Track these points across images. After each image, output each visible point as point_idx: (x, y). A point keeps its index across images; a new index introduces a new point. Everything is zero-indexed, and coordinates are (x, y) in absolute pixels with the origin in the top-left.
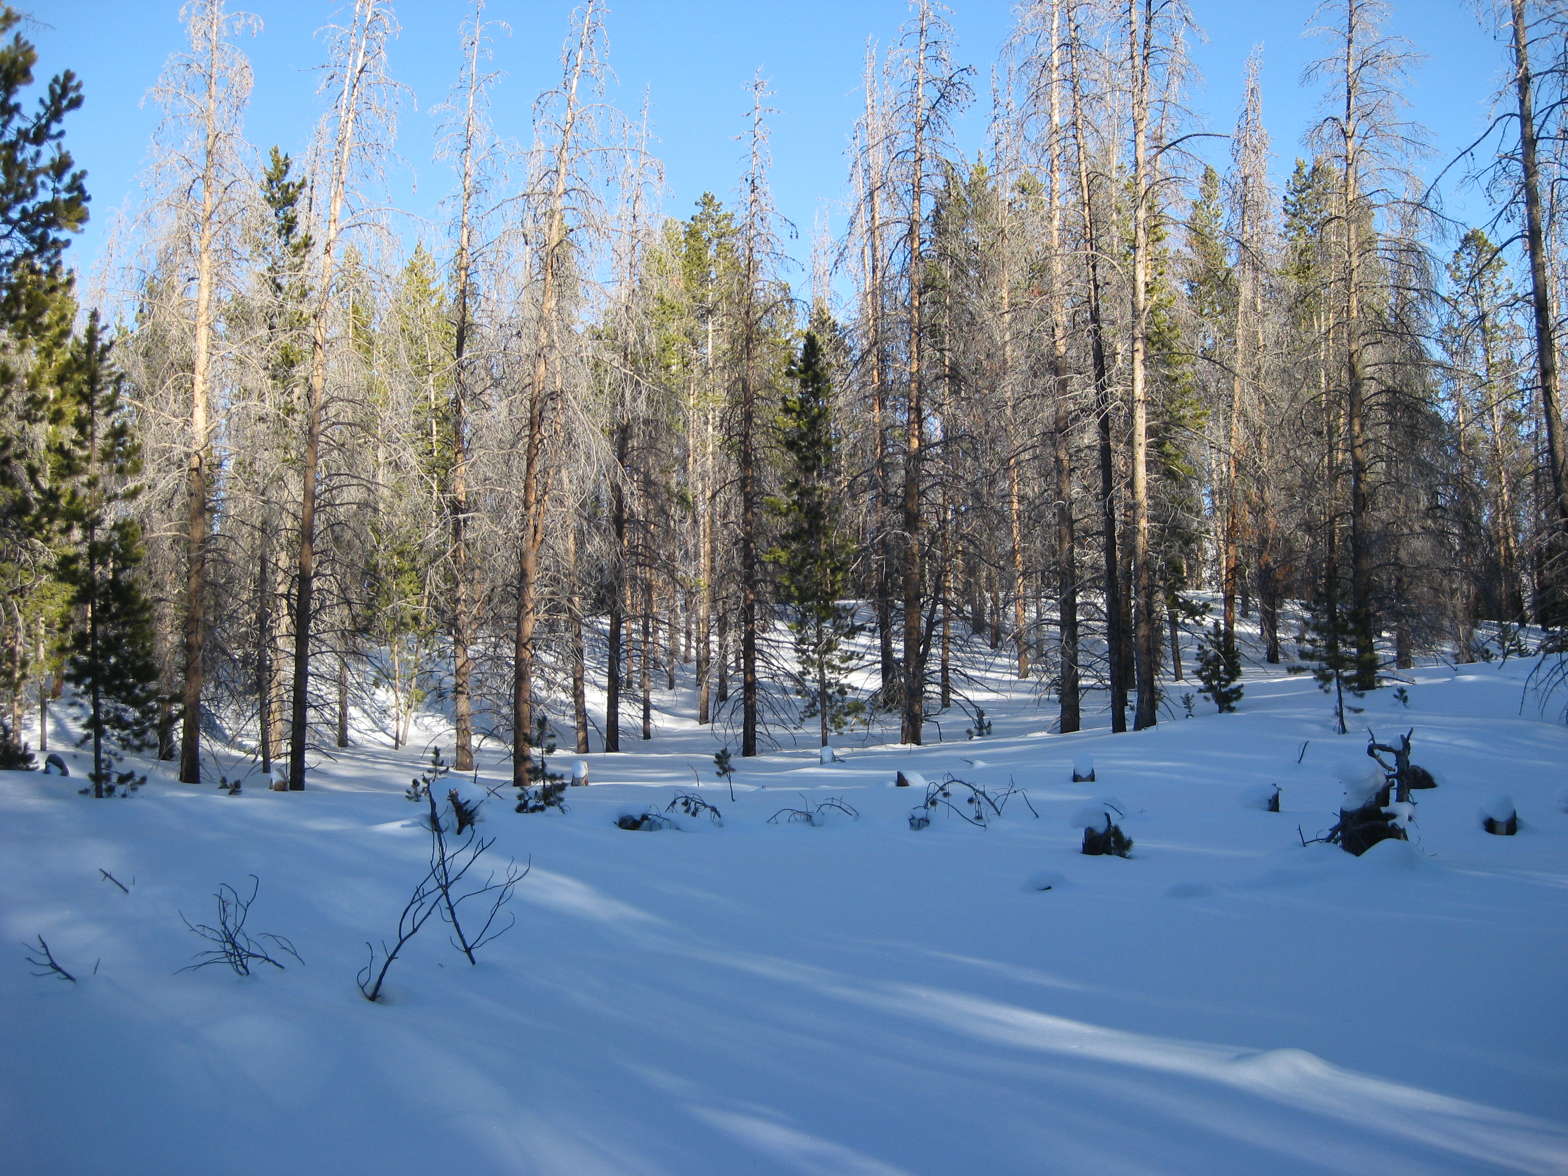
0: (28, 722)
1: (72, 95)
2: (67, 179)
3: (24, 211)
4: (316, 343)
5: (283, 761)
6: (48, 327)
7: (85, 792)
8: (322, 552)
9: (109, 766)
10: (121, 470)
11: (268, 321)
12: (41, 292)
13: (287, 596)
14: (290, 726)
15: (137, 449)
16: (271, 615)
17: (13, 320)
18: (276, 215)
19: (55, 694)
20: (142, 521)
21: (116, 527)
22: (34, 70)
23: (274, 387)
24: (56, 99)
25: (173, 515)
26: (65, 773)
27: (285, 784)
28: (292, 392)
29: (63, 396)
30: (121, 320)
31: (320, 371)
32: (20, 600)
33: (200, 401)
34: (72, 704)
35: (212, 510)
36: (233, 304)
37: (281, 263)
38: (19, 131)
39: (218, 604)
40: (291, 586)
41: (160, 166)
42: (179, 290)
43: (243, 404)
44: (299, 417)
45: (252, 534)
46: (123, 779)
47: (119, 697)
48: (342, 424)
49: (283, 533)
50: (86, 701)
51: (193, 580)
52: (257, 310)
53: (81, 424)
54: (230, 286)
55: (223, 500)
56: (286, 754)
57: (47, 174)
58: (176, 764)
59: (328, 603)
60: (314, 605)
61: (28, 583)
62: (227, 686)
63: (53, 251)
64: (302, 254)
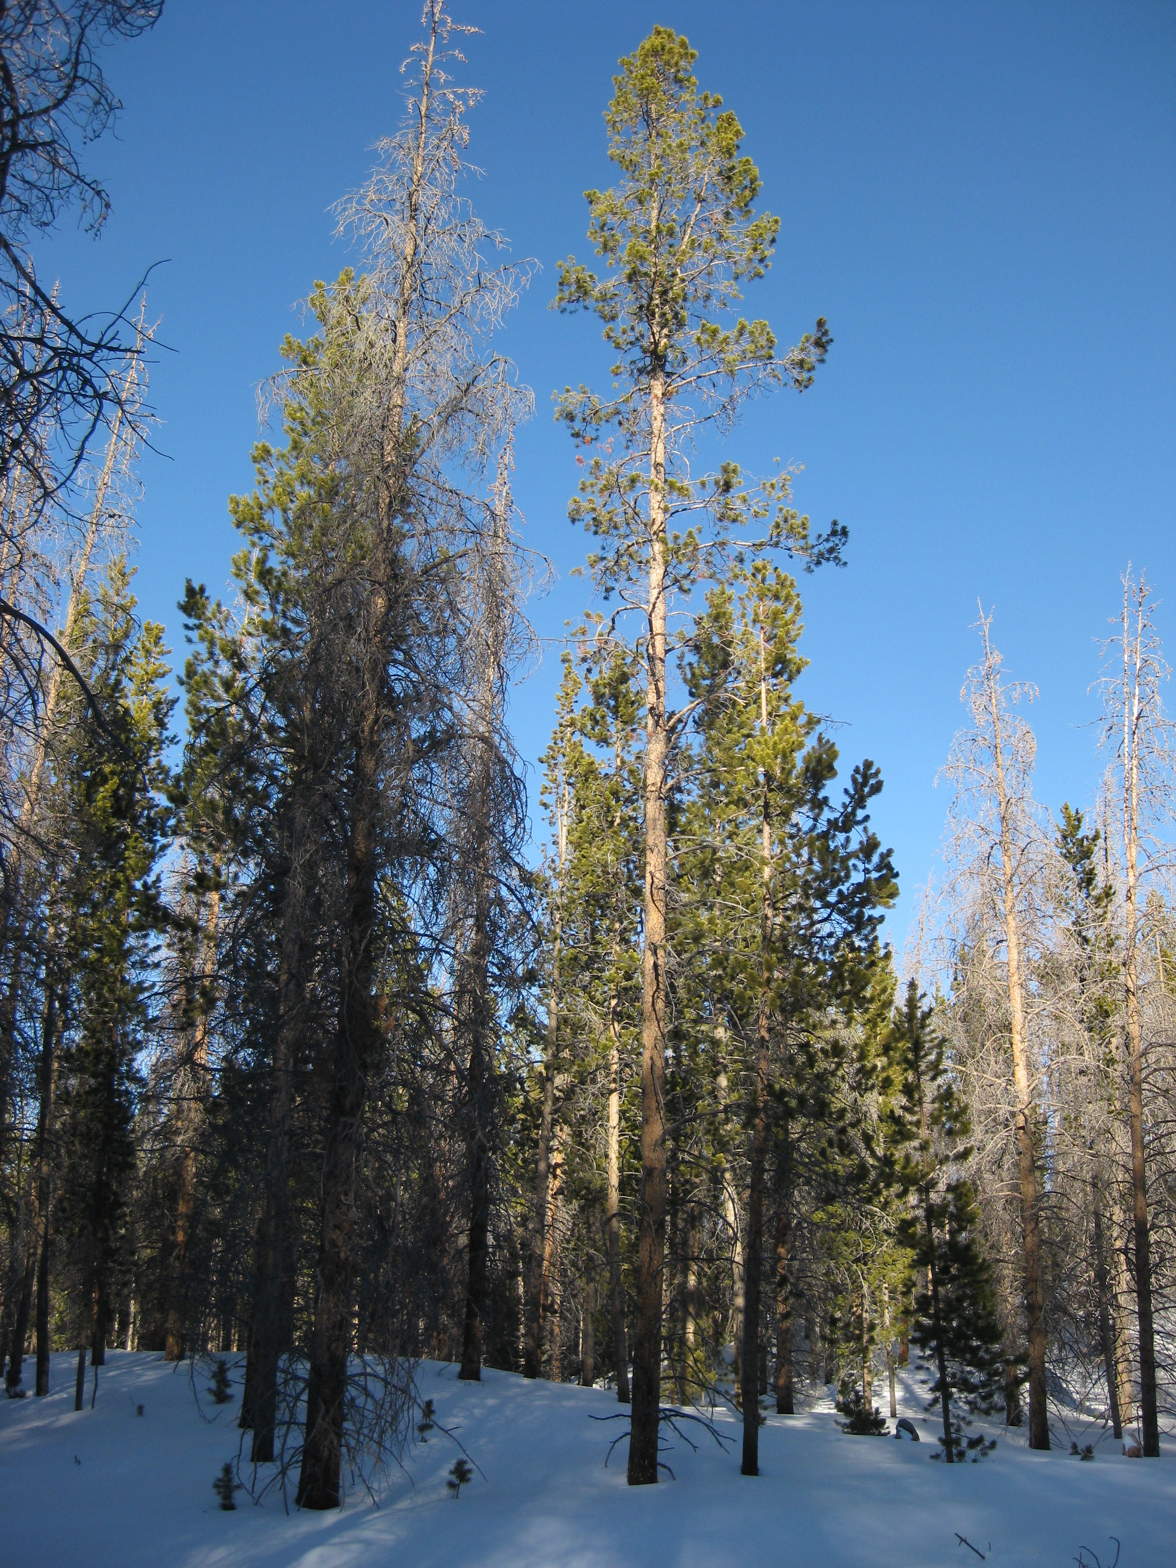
0: (877, 1389)
1: (872, 781)
2: (875, 859)
3: (840, 892)
4: (1128, 991)
5: (1134, 1425)
6: (871, 1000)
7: (936, 1457)
8: (1157, 1203)
9: (958, 1430)
10: (950, 1132)
11: (1079, 975)
12: (862, 967)
13: (1125, 1251)
14: (1139, 1388)
15: (964, 1110)
16: (1109, 1272)
17: (838, 997)
18: (1074, 869)
19: (903, 1359)
20: (974, 1183)
21: (950, 1188)
22: (836, 765)
23: (1091, 1039)
24: (859, 787)
25: (1004, 1174)
26: (916, 1438)
27: (1139, 1450)
28: (1110, 1042)
29: (890, 1064)
30: (938, 990)
31: (1136, 1018)
32: (863, 1267)
33: (1020, 1059)
34: (919, 1368)
35: (1042, 1168)
36: (1042, 962)
37: (1084, 916)
38: (829, 821)
39: (1056, 1265)
40: (1128, 1241)
41: (958, 838)
42: (990, 953)
43: (1062, 1059)
44: (1120, 1067)
45: (1083, 1190)
46: (973, 1444)
47: (965, 1360)
48: (1163, 1069)
49: (1115, 1186)
50: (933, 1366)
51: (1028, 1239)
52: (1066, 965)
53: (909, 1090)
54: (1038, 945)
55: (1051, 1157)
56: (1137, 1418)
57: (858, 857)
58: (1025, 1430)
59: (1168, 1256)
60: (1154, 1258)
61: (869, 1251)
62: (1071, 1347)
63: (869, 928)
64: (1104, 904)
